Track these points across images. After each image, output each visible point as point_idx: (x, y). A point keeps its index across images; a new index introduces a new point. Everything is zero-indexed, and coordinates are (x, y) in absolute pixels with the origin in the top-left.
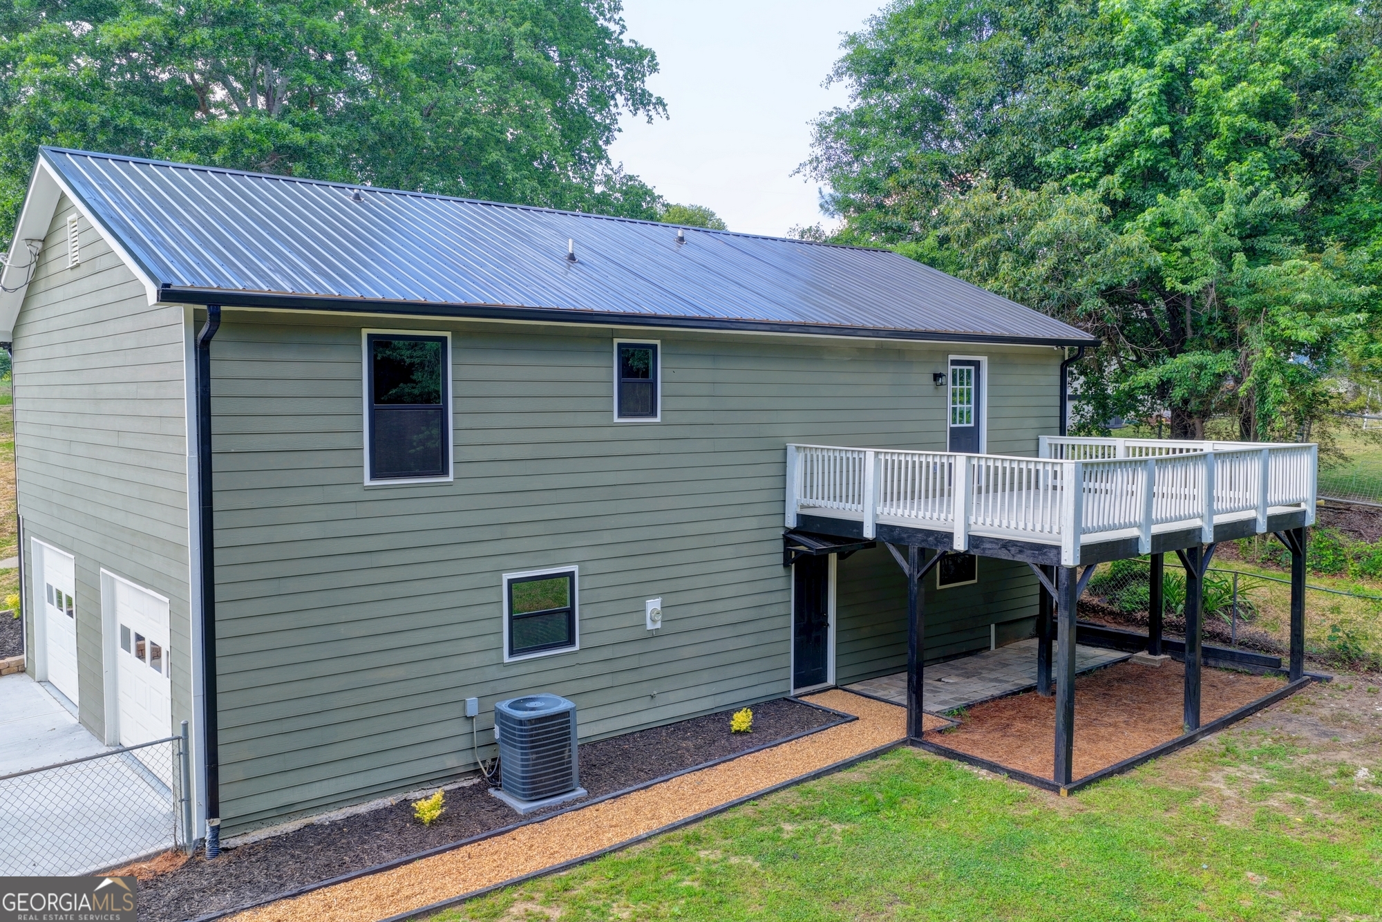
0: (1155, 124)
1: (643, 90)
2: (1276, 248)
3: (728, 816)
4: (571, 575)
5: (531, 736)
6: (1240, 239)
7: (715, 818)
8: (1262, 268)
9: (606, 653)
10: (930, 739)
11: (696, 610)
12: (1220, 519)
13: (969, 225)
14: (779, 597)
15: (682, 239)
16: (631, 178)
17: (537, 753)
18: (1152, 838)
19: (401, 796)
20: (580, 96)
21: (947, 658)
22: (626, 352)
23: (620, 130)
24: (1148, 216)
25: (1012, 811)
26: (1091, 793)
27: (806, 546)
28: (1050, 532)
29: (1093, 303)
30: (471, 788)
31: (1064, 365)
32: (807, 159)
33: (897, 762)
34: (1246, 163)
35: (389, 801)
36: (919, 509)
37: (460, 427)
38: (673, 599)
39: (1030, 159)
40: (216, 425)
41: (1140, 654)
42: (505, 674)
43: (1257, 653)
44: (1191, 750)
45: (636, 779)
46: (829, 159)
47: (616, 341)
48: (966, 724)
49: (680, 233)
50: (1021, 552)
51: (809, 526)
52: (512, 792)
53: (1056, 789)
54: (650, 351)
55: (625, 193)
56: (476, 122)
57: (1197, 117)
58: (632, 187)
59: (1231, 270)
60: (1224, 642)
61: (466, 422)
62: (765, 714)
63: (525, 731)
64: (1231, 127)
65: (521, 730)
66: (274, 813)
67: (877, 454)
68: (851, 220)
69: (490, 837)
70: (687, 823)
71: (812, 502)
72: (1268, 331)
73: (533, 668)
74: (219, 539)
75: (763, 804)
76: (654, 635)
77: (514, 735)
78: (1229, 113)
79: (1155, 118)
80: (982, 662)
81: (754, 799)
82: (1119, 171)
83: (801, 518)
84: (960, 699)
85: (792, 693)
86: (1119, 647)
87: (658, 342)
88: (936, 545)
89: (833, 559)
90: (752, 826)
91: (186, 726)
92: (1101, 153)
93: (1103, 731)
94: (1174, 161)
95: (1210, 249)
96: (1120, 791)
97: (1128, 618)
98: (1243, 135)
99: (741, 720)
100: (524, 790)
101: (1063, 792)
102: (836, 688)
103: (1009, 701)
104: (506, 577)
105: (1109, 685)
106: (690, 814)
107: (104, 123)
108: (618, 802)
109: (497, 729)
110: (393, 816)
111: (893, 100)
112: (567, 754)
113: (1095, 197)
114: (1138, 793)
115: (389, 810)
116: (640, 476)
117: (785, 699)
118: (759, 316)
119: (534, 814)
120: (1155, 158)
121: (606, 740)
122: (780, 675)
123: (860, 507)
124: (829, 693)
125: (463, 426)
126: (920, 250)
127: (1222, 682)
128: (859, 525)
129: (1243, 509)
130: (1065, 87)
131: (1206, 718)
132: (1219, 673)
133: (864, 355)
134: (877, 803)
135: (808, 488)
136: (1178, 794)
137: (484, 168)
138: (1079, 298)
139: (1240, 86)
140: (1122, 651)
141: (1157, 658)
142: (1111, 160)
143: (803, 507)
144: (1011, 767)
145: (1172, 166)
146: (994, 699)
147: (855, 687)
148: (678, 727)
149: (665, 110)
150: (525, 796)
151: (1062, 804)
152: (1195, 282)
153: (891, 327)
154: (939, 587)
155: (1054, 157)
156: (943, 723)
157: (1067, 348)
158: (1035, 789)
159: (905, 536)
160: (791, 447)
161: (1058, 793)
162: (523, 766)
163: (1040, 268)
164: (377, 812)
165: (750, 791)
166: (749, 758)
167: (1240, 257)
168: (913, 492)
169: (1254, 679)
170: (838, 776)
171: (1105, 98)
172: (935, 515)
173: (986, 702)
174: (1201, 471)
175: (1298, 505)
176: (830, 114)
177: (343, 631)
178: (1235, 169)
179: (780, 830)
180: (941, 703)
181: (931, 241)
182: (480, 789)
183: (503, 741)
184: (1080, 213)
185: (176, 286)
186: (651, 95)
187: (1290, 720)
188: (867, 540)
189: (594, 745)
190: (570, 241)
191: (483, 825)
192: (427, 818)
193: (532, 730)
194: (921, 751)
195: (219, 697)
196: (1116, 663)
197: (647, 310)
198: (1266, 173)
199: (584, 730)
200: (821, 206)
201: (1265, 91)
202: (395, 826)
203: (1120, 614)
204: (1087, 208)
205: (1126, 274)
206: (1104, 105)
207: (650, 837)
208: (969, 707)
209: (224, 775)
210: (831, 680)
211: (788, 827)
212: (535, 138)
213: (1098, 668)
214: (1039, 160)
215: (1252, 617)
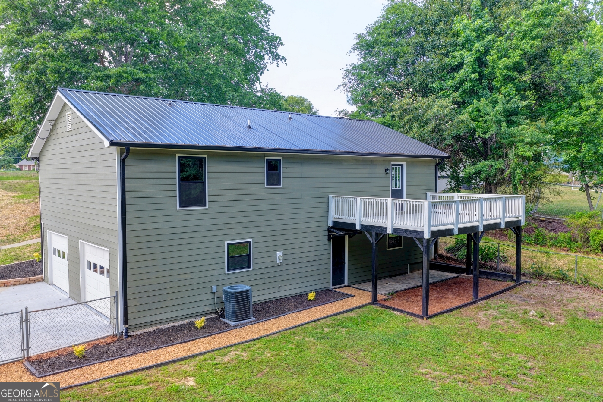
0: (473, 73)
1: (277, 54)
2: (519, 120)
3: (306, 326)
4: (249, 242)
5: (236, 298)
6: (505, 117)
7: (301, 327)
8: (512, 128)
9: (262, 271)
10: (380, 302)
11: (295, 256)
12: (485, 223)
13: (401, 111)
14: (326, 252)
15: (291, 118)
16: (272, 89)
17: (237, 304)
18: (453, 332)
19: (189, 320)
20: (251, 56)
21: (391, 276)
22: (269, 162)
23: (268, 70)
24: (470, 108)
25: (405, 325)
26: (435, 319)
27: (337, 233)
28: (420, 226)
29: (449, 141)
30: (214, 318)
31: (437, 165)
32: (341, 84)
33: (367, 310)
34: (507, 88)
35: (185, 321)
36: (376, 219)
37: (210, 189)
38: (287, 252)
39: (427, 85)
40: (127, 188)
41: (463, 274)
42: (226, 278)
43: (506, 274)
44: (474, 306)
45: (273, 315)
46: (350, 83)
47: (266, 158)
48: (394, 298)
49: (290, 116)
50: (410, 233)
51: (337, 225)
52: (229, 319)
53: (422, 317)
54: (278, 161)
55: (269, 96)
56: (210, 68)
57: (490, 70)
58: (272, 93)
59: (501, 129)
60: (495, 270)
61: (212, 187)
62: (321, 295)
63: (234, 296)
64: (501, 74)
65: (232, 296)
66: (146, 324)
67: (361, 199)
68: (359, 107)
69: (222, 332)
70: (291, 329)
71: (338, 217)
72: (516, 152)
73: (236, 276)
74: (128, 228)
75: (318, 323)
76: (280, 265)
77: (230, 298)
78: (500, 69)
79: (473, 70)
80: (404, 278)
81: (315, 321)
82: (461, 90)
83: (334, 223)
84: (393, 290)
85: (331, 288)
86: (456, 273)
87: (281, 158)
88: (382, 232)
89: (346, 237)
90: (313, 329)
91: (117, 292)
92: (453, 83)
93: (443, 300)
94: (481, 87)
95: (493, 121)
96: (445, 319)
97: (460, 261)
98: (506, 77)
99: (312, 296)
100: (233, 317)
101: (425, 318)
102: (348, 286)
103: (411, 290)
104: (226, 243)
105: (450, 285)
106: (292, 326)
107: (67, 70)
108: (267, 322)
109: (223, 296)
110: (187, 326)
111: (375, 60)
112: (248, 305)
113: (449, 100)
114: (452, 319)
115: (186, 325)
116: (275, 207)
117: (328, 290)
118: (318, 148)
119: (237, 326)
120: (474, 85)
121: (262, 303)
122: (326, 281)
123: (355, 218)
124: (345, 288)
125: (211, 189)
126: (384, 121)
127: (491, 284)
128: (355, 225)
129: (495, 219)
130: (440, 57)
131: (481, 295)
132: (491, 281)
133: (358, 162)
134: (358, 322)
135: (337, 212)
136: (465, 319)
137: (214, 86)
138: (445, 140)
139: (504, 59)
140: (457, 273)
141: (469, 276)
142: (458, 85)
143: (335, 218)
144: (407, 311)
145: (480, 89)
146: (406, 290)
147: (355, 286)
148: (288, 299)
149: (285, 61)
150: (233, 319)
151: (424, 322)
152: (488, 133)
153: (368, 152)
154: (387, 249)
155: (436, 85)
156: (386, 297)
157: (437, 159)
158: (415, 318)
159: (371, 228)
160: (330, 196)
161: (423, 319)
162: (233, 309)
163: (429, 128)
164: (181, 325)
165: (314, 318)
166: (314, 308)
167: (504, 124)
168: (373, 214)
169: (503, 283)
170: (345, 314)
171: (455, 62)
172: (381, 221)
173: (403, 290)
174: (478, 205)
175: (518, 218)
176: (350, 66)
177: (170, 261)
178: (503, 90)
179: (323, 330)
180: (386, 291)
181: (388, 117)
182: (217, 318)
183: (225, 300)
184: (443, 107)
185: (115, 141)
186: (279, 55)
187: (512, 296)
188: (357, 230)
189: (258, 304)
190: (249, 121)
191: (219, 329)
192: (199, 326)
193: (236, 296)
194: (377, 306)
195: (128, 283)
196: (454, 278)
197: (277, 147)
198: (514, 92)
199: (255, 298)
200: (348, 101)
201: (514, 60)
202: (188, 329)
203: (457, 260)
204: (446, 105)
205: (462, 130)
206: (454, 65)
207: (278, 333)
208: (396, 292)
209: (129, 310)
210: (346, 283)
211: (326, 330)
212: (234, 74)
213: (447, 279)
214: (430, 85)
215: (506, 261)
